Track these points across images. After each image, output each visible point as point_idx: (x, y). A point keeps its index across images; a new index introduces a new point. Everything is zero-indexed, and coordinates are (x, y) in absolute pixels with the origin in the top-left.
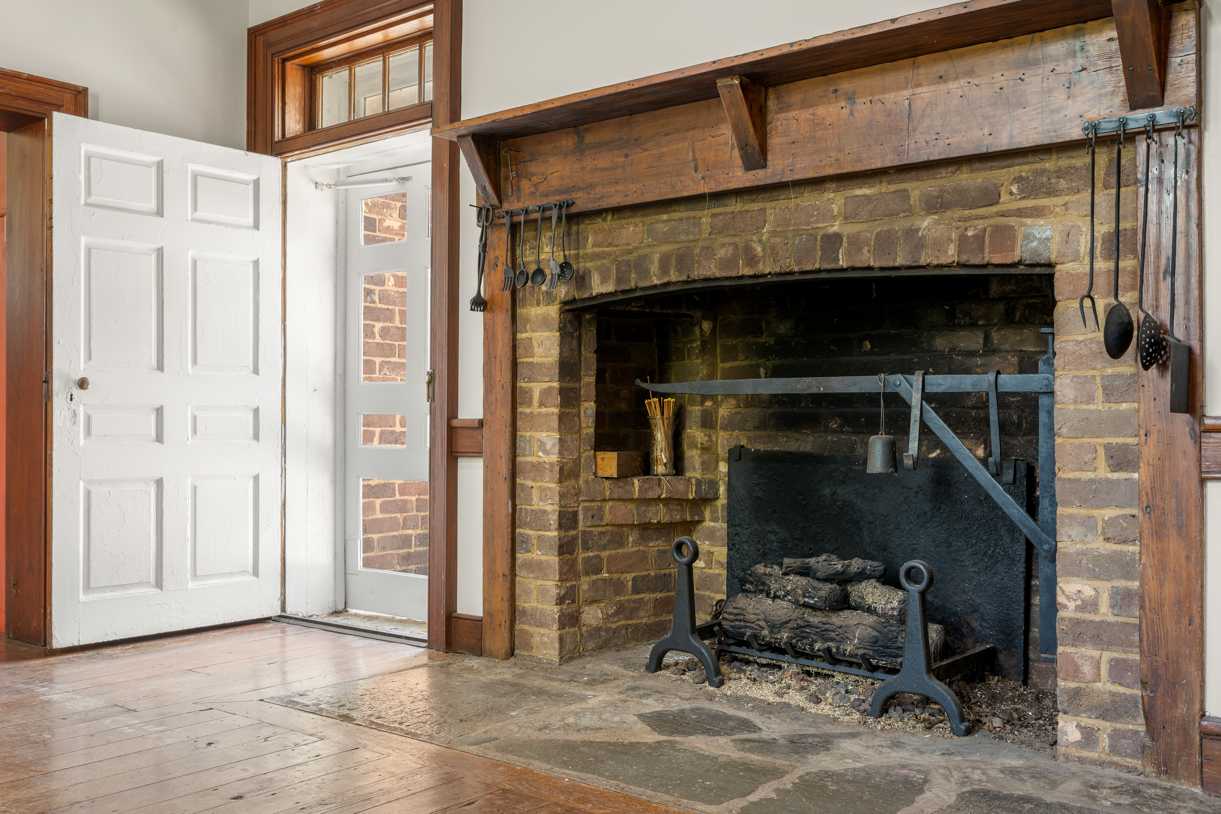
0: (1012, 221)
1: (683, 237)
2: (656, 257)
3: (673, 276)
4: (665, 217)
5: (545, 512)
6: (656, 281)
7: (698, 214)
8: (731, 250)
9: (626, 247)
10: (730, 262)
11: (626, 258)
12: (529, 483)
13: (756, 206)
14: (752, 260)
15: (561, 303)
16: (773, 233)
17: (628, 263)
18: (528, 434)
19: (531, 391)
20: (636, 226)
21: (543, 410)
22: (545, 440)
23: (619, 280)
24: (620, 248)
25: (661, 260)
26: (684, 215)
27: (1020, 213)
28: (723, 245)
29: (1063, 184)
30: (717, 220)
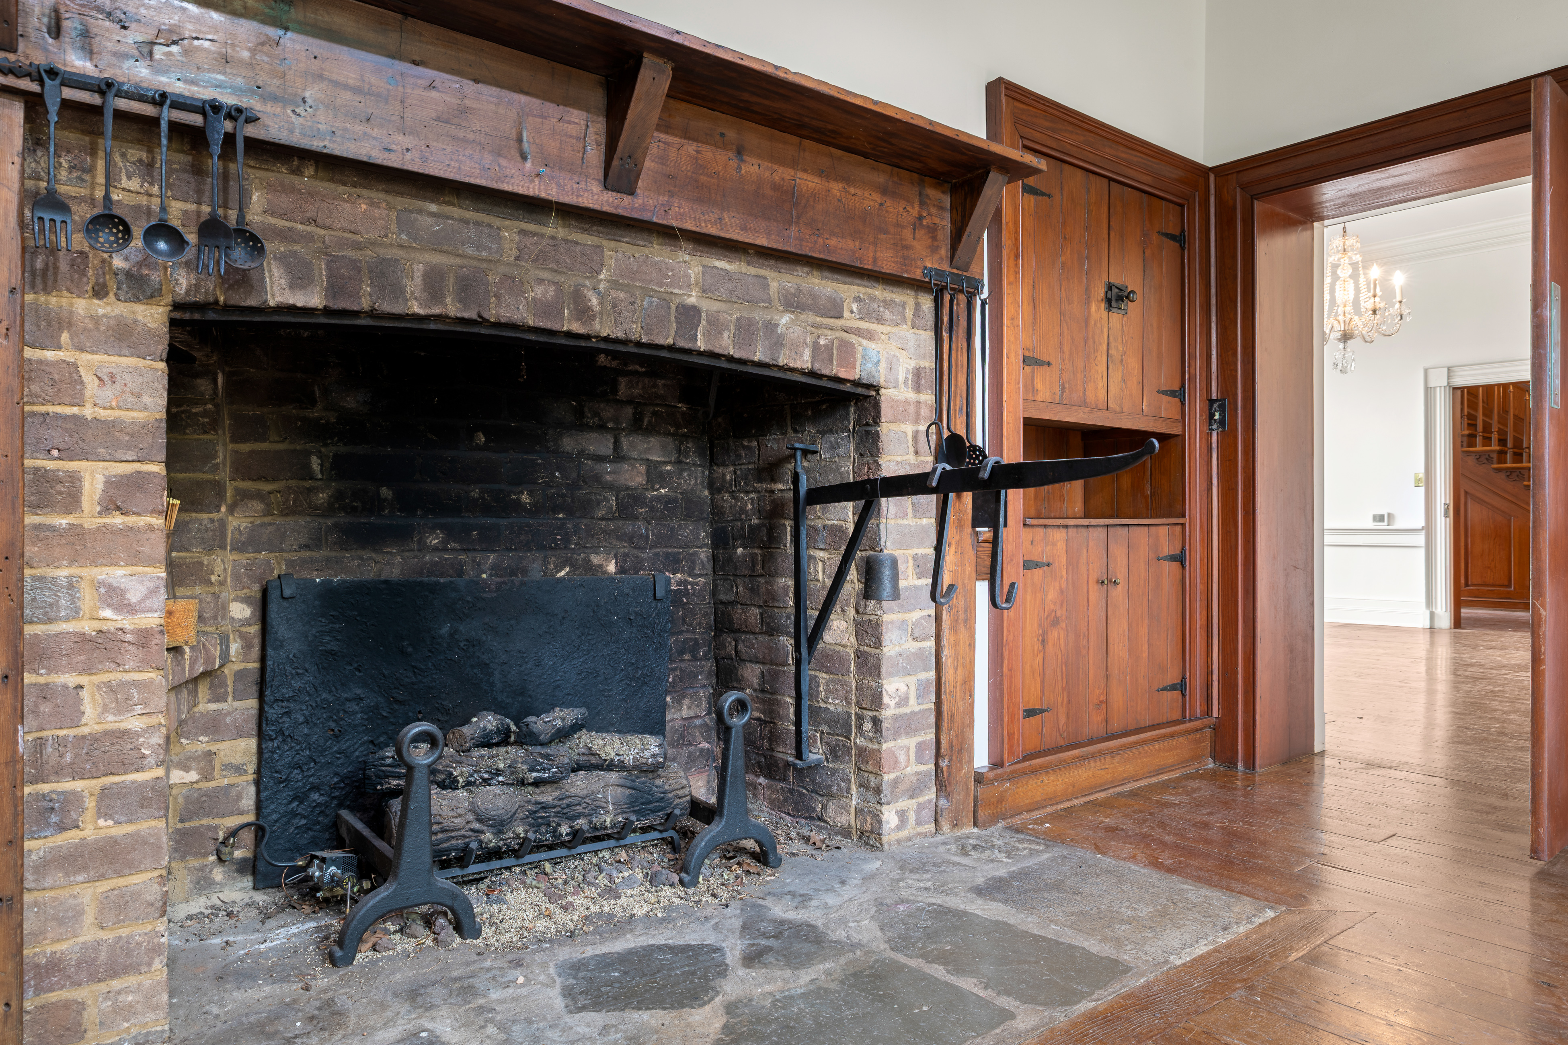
0: (853, 338)
1: (470, 251)
2: (419, 269)
3: (452, 308)
4: (433, 208)
5: (124, 734)
6: (416, 308)
7: (497, 222)
8: (551, 291)
9: (350, 236)
10: (552, 309)
11: (351, 254)
12: (70, 679)
13: (589, 240)
14: (583, 312)
15: (177, 306)
16: (614, 284)
17: (354, 264)
18: (63, 573)
19: (75, 479)
20: (372, 204)
21: (118, 520)
22: (124, 583)
23: (333, 289)
24: (332, 233)
25: (426, 275)
26: (469, 215)
27: (858, 332)
28: (540, 281)
29: (887, 314)
30: (529, 241)
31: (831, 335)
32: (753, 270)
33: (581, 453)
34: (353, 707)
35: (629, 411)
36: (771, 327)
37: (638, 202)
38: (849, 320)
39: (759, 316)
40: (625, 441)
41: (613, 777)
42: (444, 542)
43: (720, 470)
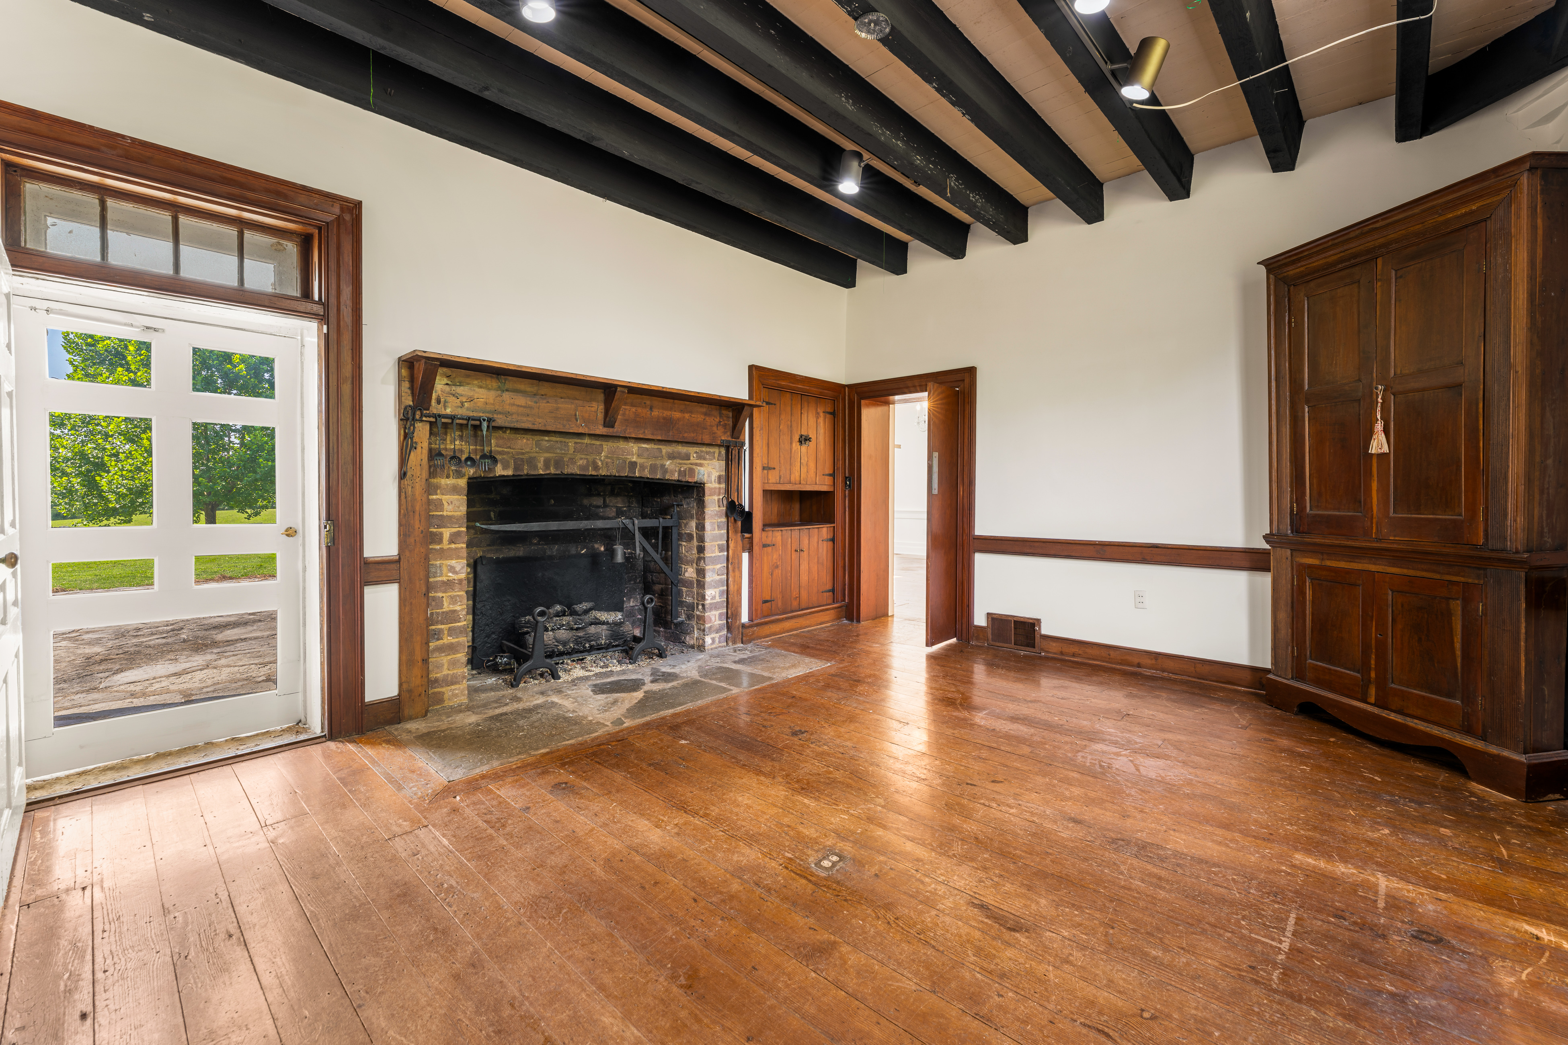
0: (694, 467)
1: (558, 451)
2: (542, 459)
3: (553, 471)
4: (547, 438)
5: (455, 611)
6: (541, 472)
7: (567, 440)
8: (585, 461)
9: (521, 451)
10: (585, 468)
11: (521, 456)
12: (440, 595)
13: (598, 443)
14: (596, 468)
15: (469, 478)
16: (607, 457)
17: (522, 460)
18: (438, 563)
19: (441, 534)
20: (527, 439)
21: (453, 546)
22: (455, 565)
23: (516, 468)
24: (515, 450)
25: (545, 461)
26: (558, 439)
27: (696, 464)
28: (581, 459)
29: (708, 457)
30: (578, 446)
31: (685, 466)
32: (656, 447)
33: (590, 505)
34: (507, 603)
35: (609, 488)
36: (663, 466)
37: (615, 430)
38: (693, 460)
39: (658, 462)
40: (608, 500)
41: (605, 627)
42: (539, 541)
43: (646, 509)
